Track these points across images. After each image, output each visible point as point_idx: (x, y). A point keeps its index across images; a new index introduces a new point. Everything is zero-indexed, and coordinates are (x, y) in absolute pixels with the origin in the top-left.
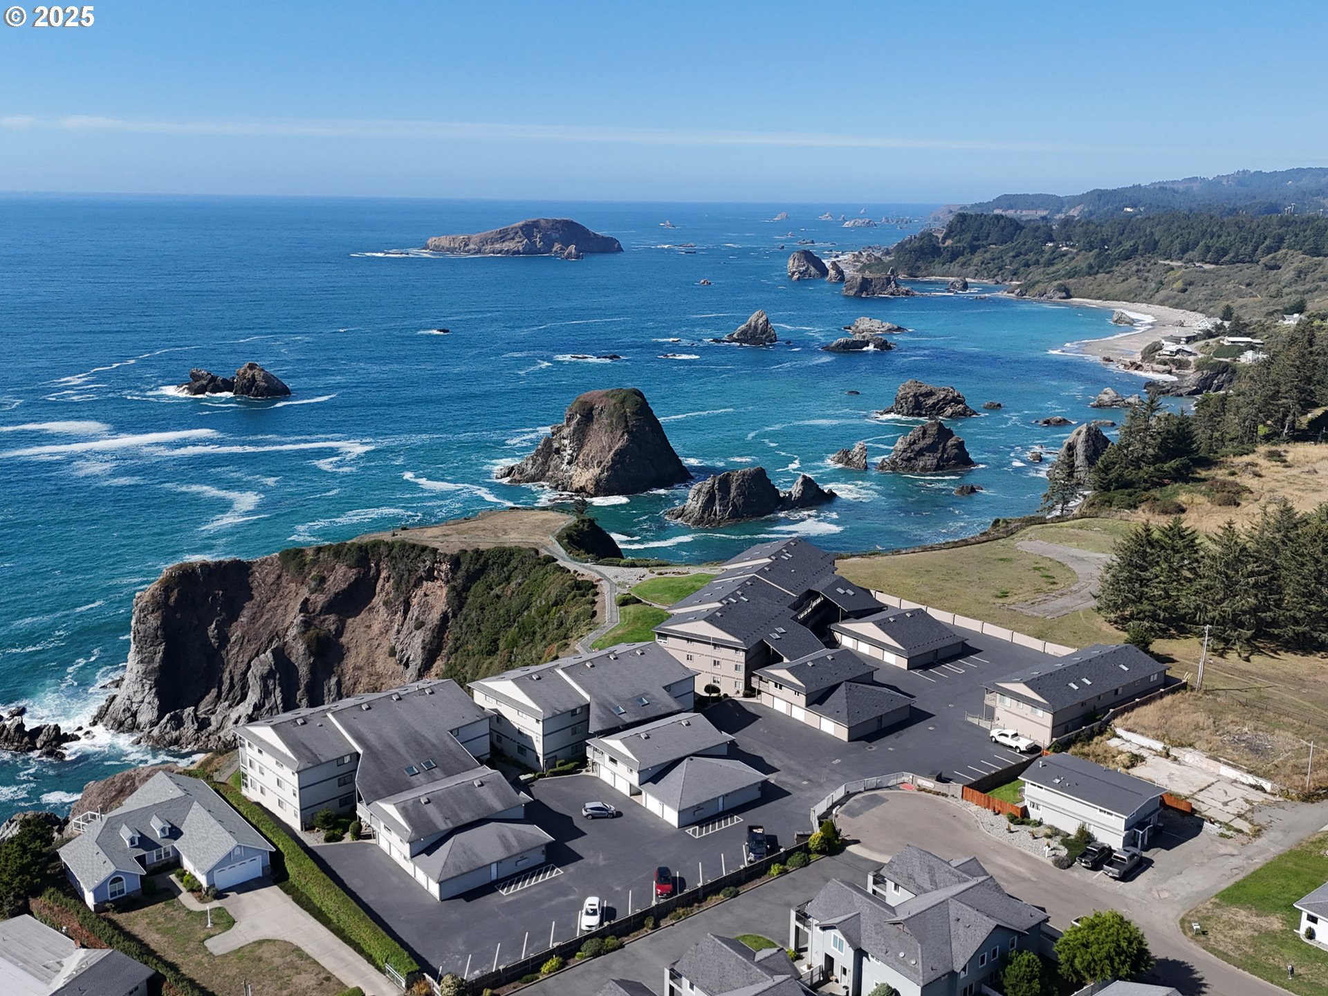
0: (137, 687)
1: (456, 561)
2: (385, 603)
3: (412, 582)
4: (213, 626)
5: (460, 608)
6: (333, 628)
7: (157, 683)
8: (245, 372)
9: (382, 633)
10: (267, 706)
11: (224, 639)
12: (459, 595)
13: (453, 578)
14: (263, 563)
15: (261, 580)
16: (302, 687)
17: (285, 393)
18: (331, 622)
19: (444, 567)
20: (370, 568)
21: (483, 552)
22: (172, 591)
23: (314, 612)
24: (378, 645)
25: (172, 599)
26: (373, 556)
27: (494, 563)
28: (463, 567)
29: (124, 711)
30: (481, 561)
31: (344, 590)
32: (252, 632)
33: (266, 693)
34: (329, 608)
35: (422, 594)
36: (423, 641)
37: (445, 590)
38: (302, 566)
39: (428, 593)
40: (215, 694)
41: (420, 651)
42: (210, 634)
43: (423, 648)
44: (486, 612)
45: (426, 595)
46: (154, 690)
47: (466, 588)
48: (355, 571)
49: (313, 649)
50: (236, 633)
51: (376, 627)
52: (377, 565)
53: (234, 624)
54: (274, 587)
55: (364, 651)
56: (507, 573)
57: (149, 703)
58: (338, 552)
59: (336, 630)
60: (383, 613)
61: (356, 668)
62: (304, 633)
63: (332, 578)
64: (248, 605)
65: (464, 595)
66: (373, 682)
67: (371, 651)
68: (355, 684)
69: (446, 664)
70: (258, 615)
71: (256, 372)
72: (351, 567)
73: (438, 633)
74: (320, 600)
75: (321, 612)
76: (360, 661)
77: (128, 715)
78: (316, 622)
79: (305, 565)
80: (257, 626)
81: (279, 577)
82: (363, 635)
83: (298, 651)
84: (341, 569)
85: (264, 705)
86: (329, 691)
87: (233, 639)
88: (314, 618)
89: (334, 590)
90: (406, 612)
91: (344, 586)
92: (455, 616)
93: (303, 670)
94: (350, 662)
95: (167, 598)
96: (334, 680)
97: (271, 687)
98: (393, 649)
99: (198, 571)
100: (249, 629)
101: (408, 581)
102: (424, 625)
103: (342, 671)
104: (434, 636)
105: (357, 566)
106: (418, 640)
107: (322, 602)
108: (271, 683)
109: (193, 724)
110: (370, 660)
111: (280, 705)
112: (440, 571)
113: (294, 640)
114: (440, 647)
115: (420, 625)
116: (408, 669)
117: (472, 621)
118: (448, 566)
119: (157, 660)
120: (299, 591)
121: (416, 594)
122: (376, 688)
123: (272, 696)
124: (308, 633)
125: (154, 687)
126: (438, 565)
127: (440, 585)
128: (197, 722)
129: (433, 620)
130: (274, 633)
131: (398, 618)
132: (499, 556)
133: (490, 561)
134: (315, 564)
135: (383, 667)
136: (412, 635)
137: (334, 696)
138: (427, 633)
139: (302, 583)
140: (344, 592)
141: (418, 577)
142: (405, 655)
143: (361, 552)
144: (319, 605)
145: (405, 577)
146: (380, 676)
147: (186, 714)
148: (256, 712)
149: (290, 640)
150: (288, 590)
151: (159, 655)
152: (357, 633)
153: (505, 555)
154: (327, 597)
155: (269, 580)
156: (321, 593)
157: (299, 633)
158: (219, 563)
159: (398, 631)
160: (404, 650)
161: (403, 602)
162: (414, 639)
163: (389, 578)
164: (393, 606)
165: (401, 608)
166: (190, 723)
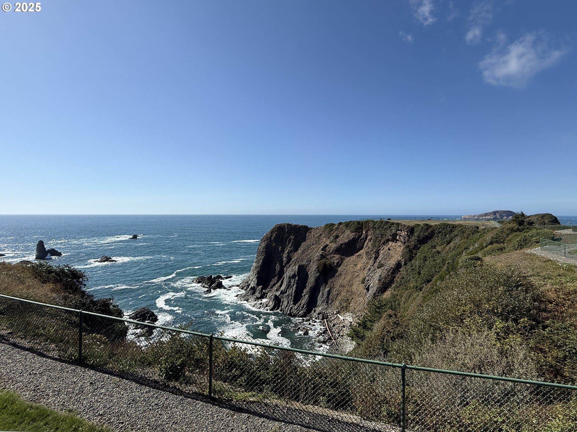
0: (252, 273)
1: (411, 231)
2: (366, 253)
3: (382, 242)
4: (287, 252)
5: (410, 260)
6: (336, 262)
9: (361, 269)
11: (289, 259)
12: (411, 251)
13: (408, 241)
14: (317, 229)
15: (313, 235)
16: (308, 288)
18: (336, 259)
19: (403, 234)
20: (362, 233)
21: (431, 226)
22: (274, 234)
23: (329, 252)
24: (358, 276)
25: (273, 237)
26: (365, 227)
27: (440, 232)
28: (416, 234)
29: (246, 282)
30: (430, 231)
33: (289, 286)
34: (338, 251)
35: (387, 249)
36: (381, 276)
37: (403, 247)
39: (391, 248)
40: (280, 284)
41: (377, 282)
42: (285, 256)
43: (380, 280)
44: (427, 262)
45: (389, 249)
46: (256, 276)
47: (416, 247)
48: (353, 233)
49: (320, 269)
50: (295, 257)
51: (360, 265)
52: (366, 232)
53: (296, 253)
54: (317, 239)
55: (348, 277)
56: (448, 239)
57: (254, 281)
58: (348, 224)
59: (338, 263)
60: (364, 259)
61: (342, 286)
62: (319, 260)
63: (342, 236)
65: (414, 252)
66: (347, 296)
67: (352, 278)
68: (338, 295)
69: (392, 294)
70: (306, 250)
72: (352, 232)
73: (392, 273)
74: (333, 246)
75: (332, 252)
76: (345, 283)
77: (246, 285)
78: (328, 257)
79: (332, 230)
80: (304, 255)
81: (321, 235)
82: (351, 269)
83: (313, 268)
84: (348, 232)
85: (286, 293)
86: (323, 295)
87: (293, 260)
88: (328, 255)
89: (341, 242)
90: (376, 258)
91: (346, 241)
92: (405, 264)
93: (312, 279)
94: (339, 281)
95: (271, 236)
96: (327, 289)
97: (292, 284)
98: (364, 279)
99: (286, 226)
100: (300, 256)
101: (380, 241)
102: (383, 266)
103: (334, 285)
104: (388, 275)
105: (356, 232)
106: (377, 275)
107: (334, 247)
108: (293, 281)
109: (259, 294)
110: (350, 283)
111: (293, 295)
112: (400, 236)
113: (313, 263)
114: (391, 282)
115: (380, 266)
116: (368, 292)
117: (416, 267)
118: (406, 233)
119: (260, 262)
120: (325, 241)
121: (383, 249)
122: (348, 300)
123: (292, 289)
124: (321, 261)
125: (257, 274)
126: (400, 232)
127: (399, 245)
128: (261, 294)
129: (390, 264)
130: (309, 260)
131: (371, 262)
132: (444, 228)
133: (436, 231)
134: (337, 230)
135: (355, 289)
136: (375, 271)
137: (324, 298)
138: (385, 271)
139: (329, 238)
140: (346, 244)
141: (387, 238)
142: (369, 283)
143: (359, 225)
144: (332, 249)
145: (379, 238)
146: (353, 293)
147: (258, 288)
148: (281, 295)
149: (311, 263)
150: (322, 241)
151: (262, 260)
152: (348, 267)
153: (449, 227)
154: (337, 245)
155: (316, 236)
156: (335, 243)
157: (316, 260)
158: (297, 225)
159: (369, 269)
160: (368, 280)
161: (376, 252)
162: (376, 274)
163: (371, 239)
164: (370, 254)
165: (374, 256)
166: (258, 293)
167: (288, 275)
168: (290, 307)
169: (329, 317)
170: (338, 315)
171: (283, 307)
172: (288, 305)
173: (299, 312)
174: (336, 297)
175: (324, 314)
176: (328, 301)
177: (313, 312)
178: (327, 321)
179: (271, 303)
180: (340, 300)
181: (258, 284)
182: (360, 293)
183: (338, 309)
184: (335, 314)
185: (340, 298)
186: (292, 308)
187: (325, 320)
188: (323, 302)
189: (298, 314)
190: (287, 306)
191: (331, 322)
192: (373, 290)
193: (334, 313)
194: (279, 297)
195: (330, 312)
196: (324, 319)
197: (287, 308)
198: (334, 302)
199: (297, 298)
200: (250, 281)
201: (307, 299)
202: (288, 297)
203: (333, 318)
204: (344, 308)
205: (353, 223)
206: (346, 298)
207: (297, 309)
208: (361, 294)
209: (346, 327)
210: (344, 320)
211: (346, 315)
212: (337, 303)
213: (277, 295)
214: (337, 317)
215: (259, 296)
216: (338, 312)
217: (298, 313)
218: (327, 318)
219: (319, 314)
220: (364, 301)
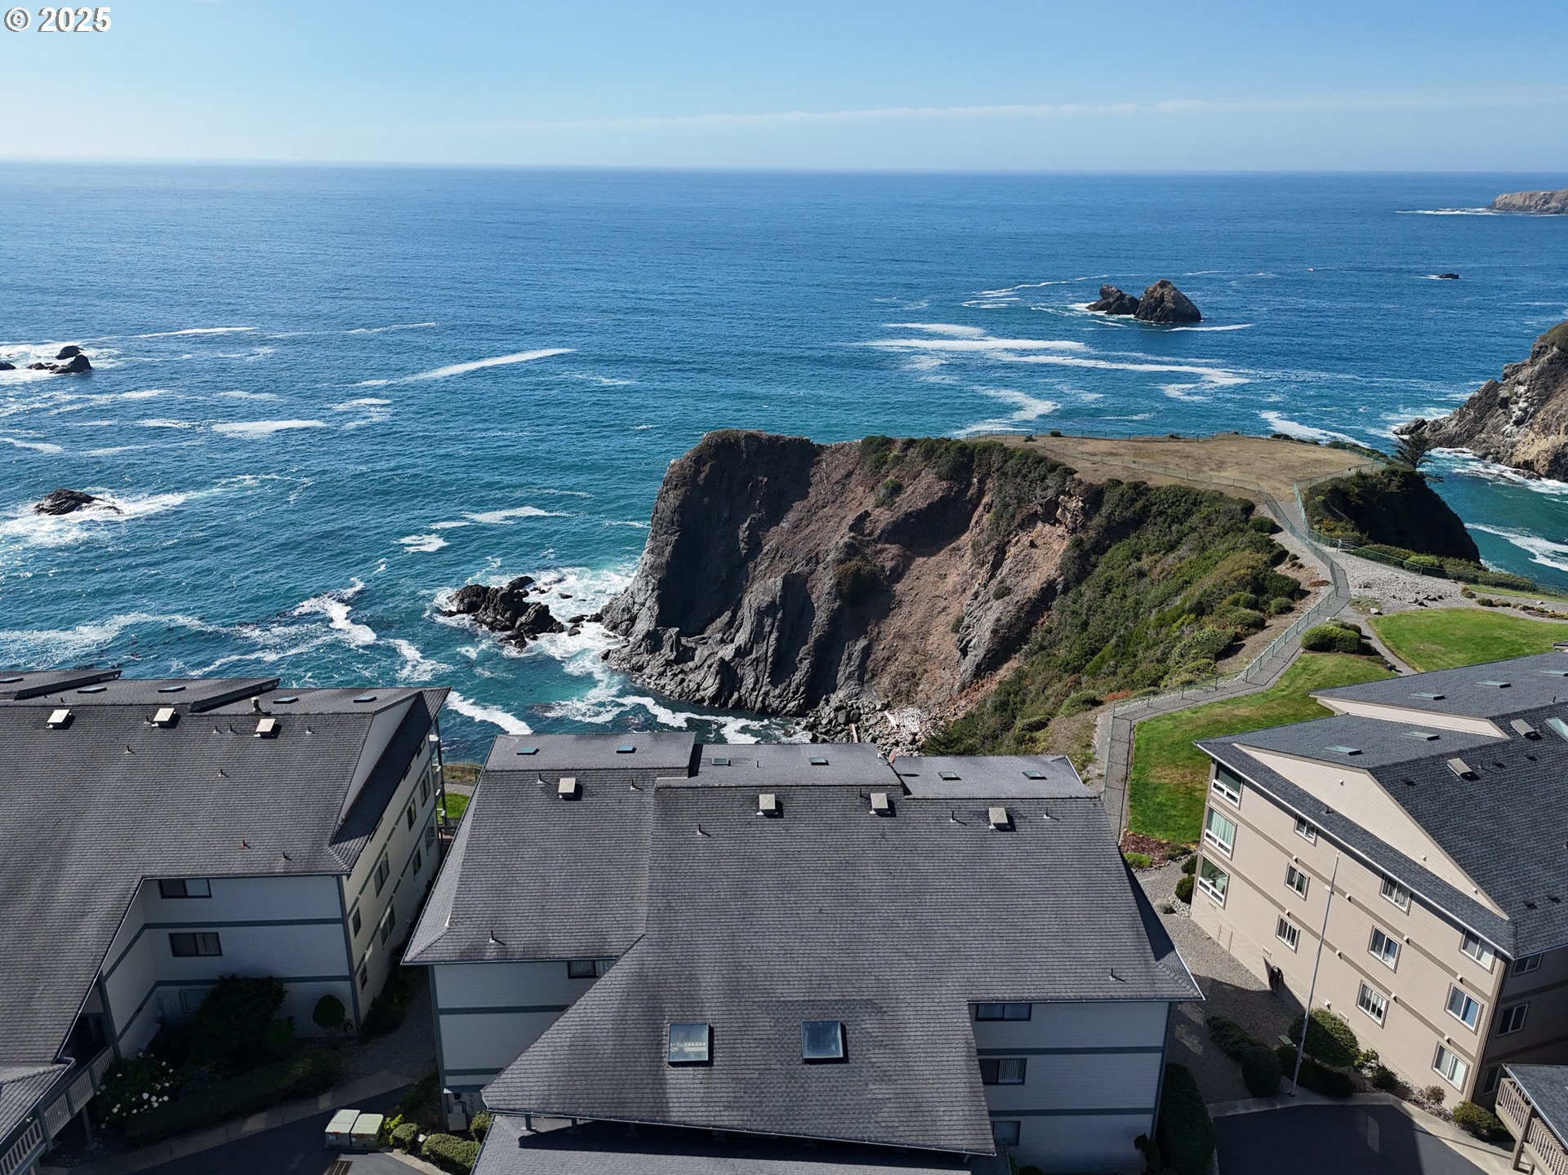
0: (641, 583)
1: (1094, 497)
2: (974, 546)
3: (1019, 518)
4: (746, 525)
5: (1078, 582)
6: (889, 565)
7: (661, 585)
8: (1155, 289)
9: (955, 592)
10: (753, 656)
11: (755, 546)
12: (1084, 557)
13: (1083, 526)
14: (838, 450)
15: (826, 472)
16: (811, 641)
17: (1194, 317)
18: (889, 556)
19: (1073, 504)
20: (970, 484)
21: (1148, 489)
22: (705, 464)
23: (871, 534)
24: (944, 609)
25: (703, 476)
26: (979, 466)
27: (1161, 513)
28: (1104, 510)
29: (623, 610)
30: (1139, 505)
31: (920, 512)
32: (789, 545)
33: (757, 636)
34: (893, 533)
35: (1027, 543)
36: (999, 620)
37: (1066, 543)
38: (880, 463)
39: (1038, 542)
40: (727, 619)
41: (988, 634)
42: (741, 535)
43: (995, 632)
45: (1033, 545)
46: (656, 593)
47: (1100, 548)
48: (944, 484)
49: (844, 588)
50: (771, 541)
51: (953, 579)
52: (982, 482)
53: (773, 529)
54: (838, 488)
55: (920, 612)
56: (1174, 536)
57: (649, 608)
58: (932, 450)
59: (893, 570)
60: (966, 563)
61: (901, 636)
62: (841, 561)
63: (911, 488)
64: (797, 505)
65: (1093, 559)
66: (913, 663)
67: (930, 616)
68: (888, 659)
70: (805, 523)
71: (1166, 291)
72: (941, 478)
73: (1028, 613)
74: (883, 517)
75: (880, 537)
76: (909, 627)
77: (626, 617)
78: (868, 551)
79: (885, 463)
80: (797, 538)
81: (850, 474)
82: (930, 587)
83: (823, 585)
84: (928, 477)
85: (750, 653)
86: (849, 659)
87: (766, 549)
88: (868, 544)
89: (905, 508)
90: (996, 567)
91: (922, 505)
92: (1065, 591)
93: (821, 617)
94: (895, 623)
95: (697, 472)
96: (862, 643)
97: (767, 629)
98: (960, 620)
99: (743, 443)
100: (787, 540)
101: (1013, 517)
102: (1009, 594)
103: (879, 633)
104: (1019, 617)
105: (952, 478)
106: (992, 616)
107: (885, 522)
108: (768, 623)
109: (671, 651)
110: (924, 629)
111: (770, 660)
112: (1066, 508)
113: (825, 569)
114: (1023, 638)
115: (1003, 592)
116: (964, 658)
117: (1081, 606)
118: (1080, 504)
119: (667, 553)
120: (863, 499)
121: (1018, 541)
122: (914, 675)
123: (765, 642)
124: (848, 564)
125: (658, 588)
126: (1066, 498)
127: (1060, 533)
128: (677, 651)
129: (1028, 590)
130: (813, 554)
131: (983, 572)
132: (1173, 503)
133: (1154, 508)
134: (898, 464)
135: (936, 645)
136: (988, 605)
137: (853, 669)
138: (1010, 608)
139: (873, 489)
140: (919, 513)
141: (1031, 512)
142: (968, 635)
143: (964, 456)
144: (881, 526)
145: (1011, 509)
146: (927, 657)
147: (668, 635)
148: (737, 659)
149: (820, 567)
150: (852, 495)
151: (670, 548)
152: (921, 582)
153: (1185, 502)
154: (895, 516)
155: (836, 476)
156: (889, 509)
157: (834, 561)
158: (778, 438)
159: (976, 595)
160: (969, 627)
161: (997, 548)
162: (988, 613)
163: (991, 506)
164: (983, 552)
165: (991, 558)
166: (669, 649)
167: (755, 605)
168: (762, 692)
169: (864, 717)
170: (886, 712)
171: (743, 691)
172: (758, 687)
173: (787, 703)
174: (885, 666)
175: (850, 711)
176: (864, 675)
177: (822, 703)
178: (857, 729)
179: (711, 681)
180: (893, 674)
181: (663, 620)
182: (946, 658)
183: (888, 697)
184: (880, 710)
185: (893, 668)
186: (766, 694)
187: (853, 726)
188: (848, 678)
189: (785, 711)
190: (753, 689)
191: (866, 731)
192: (976, 656)
193: (875, 707)
194: (732, 664)
195: (866, 703)
196: (852, 722)
197: (756, 693)
198: (877, 679)
199: (780, 669)
200: (637, 607)
201: (807, 672)
202: (757, 665)
203: (872, 721)
204: (901, 696)
205: (947, 449)
206: (909, 670)
207: (780, 696)
208: (948, 662)
209: (901, 744)
210: (898, 726)
211: (906, 715)
212: (885, 681)
213: (727, 659)
214: (882, 718)
215: (672, 657)
216: (886, 707)
217: (785, 706)
218: (859, 720)
219: (837, 709)
220: (951, 681)
